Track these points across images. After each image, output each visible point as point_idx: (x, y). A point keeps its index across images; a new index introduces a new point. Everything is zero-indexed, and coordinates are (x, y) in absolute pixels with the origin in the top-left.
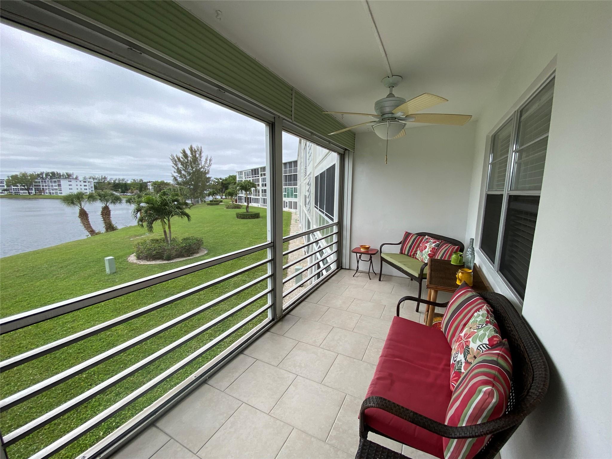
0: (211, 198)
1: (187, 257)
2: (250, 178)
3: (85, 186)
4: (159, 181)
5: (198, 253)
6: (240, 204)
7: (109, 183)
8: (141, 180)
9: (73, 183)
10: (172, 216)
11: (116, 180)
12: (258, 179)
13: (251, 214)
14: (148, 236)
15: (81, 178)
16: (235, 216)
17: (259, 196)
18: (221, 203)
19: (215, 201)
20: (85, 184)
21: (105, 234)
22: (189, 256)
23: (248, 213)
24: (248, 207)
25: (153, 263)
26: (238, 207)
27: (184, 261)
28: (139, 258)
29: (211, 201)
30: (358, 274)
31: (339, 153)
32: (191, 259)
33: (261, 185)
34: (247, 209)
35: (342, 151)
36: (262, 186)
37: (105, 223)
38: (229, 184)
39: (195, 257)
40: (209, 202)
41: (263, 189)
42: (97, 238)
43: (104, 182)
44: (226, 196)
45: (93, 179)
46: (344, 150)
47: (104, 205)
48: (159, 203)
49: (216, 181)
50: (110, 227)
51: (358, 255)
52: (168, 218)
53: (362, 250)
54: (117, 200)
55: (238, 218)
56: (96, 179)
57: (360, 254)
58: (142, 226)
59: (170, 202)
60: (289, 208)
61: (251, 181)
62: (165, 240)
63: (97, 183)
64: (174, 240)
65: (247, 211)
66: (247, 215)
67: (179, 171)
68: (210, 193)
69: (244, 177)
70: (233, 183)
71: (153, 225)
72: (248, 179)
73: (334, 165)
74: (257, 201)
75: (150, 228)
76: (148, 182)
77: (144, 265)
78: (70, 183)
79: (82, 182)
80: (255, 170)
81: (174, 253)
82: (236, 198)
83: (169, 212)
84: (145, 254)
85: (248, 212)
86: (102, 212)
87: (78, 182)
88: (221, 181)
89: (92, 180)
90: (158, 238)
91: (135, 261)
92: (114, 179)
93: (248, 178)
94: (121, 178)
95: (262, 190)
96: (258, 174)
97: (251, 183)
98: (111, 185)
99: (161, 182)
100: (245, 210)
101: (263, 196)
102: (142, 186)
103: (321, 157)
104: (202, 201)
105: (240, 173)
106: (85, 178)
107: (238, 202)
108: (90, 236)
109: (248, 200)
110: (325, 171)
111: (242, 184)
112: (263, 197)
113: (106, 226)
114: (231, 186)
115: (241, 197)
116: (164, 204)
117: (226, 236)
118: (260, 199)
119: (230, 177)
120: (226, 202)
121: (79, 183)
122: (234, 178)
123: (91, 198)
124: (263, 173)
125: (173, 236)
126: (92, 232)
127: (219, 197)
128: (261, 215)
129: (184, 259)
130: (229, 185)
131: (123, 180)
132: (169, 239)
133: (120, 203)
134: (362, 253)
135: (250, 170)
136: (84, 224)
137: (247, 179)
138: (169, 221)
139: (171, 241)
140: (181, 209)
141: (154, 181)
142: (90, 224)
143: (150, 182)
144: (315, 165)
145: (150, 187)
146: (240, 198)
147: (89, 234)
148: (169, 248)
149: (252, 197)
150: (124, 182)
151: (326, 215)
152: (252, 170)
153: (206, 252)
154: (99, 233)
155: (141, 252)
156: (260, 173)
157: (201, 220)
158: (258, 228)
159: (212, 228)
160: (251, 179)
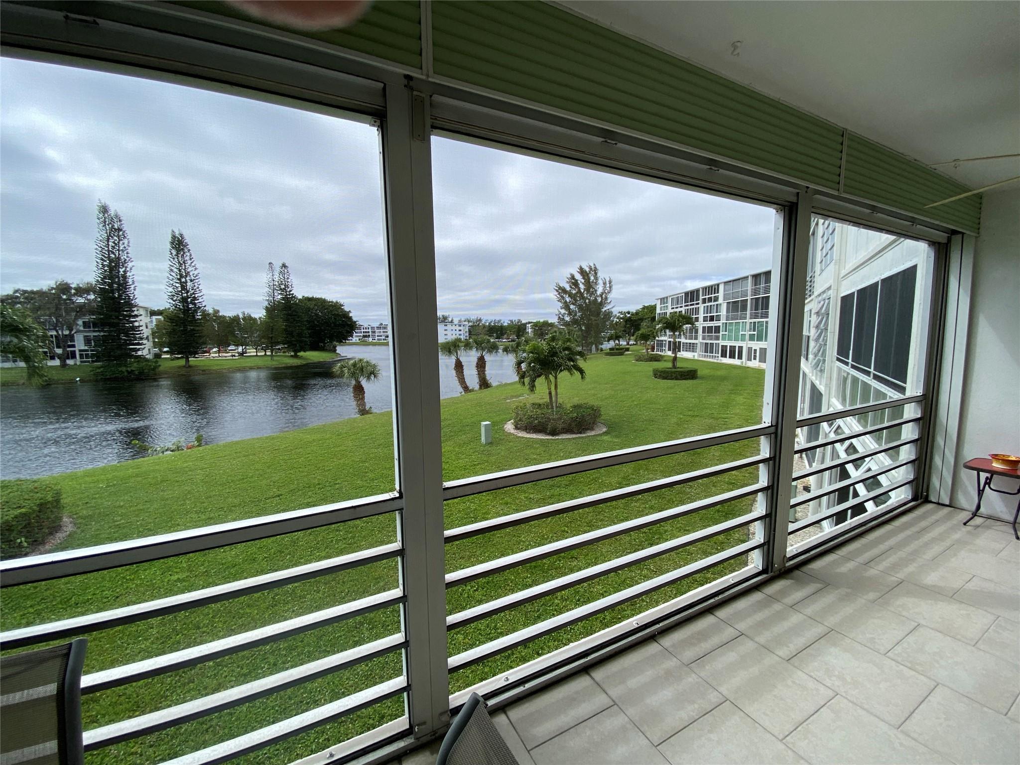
0: (612, 344)
1: (577, 433)
2: (681, 307)
3: (460, 330)
4: (542, 320)
5: (592, 429)
6: (659, 353)
7: (484, 326)
8: (519, 321)
9: (449, 327)
10: (561, 371)
11: (491, 322)
12: (697, 310)
13: (681, 372)
14: (528, 398)
15: (456, 321)
16: (652, 373)
17: (696, 338)
18: (627, 353)
19: (617, 349)
20: (460, 328)
21: (480, 391)
22: (580, 433)
23: (674, 370)
24: (675, 358)
25: (534, 436)
26: (657, 359)
27: (573, 439)
28: (517, 428)
29: (611, 349)
30: (978, 521)
31: (932, 243)
32: (582, 437)
33: (701, 319)
34: (674, 363)
35: (942, 237)
36: (704, 321)
37: (479, 377)
38: (642, 320)
39: (588, 434)
40: (608, 351)
41: (704, 325)
42: (470, 396)
43: (478, 325)
44: (636, 341)
45: (469, 321)
46: (947, 235)
47: (479, 355)
48: (546, 352)
49: (622, 316)
50: (484, 384)
51: (983, 476)
52: (556, 374)
53: (997, 465)
54: (493, 348)
55: (656, 377)
56: (471, 321)
57: (988, 475)
58: (524, 383)
59: (560, 352)
60: (760, 361)
61: (683, 312)
62: (549, 405)
63: (471, 326)
64: (560, 406)
65: (674, 366)
66: (672, 372)
67: (566, 306)
68: (611, 337)
69: (670, 307)
70: (648, 318)
71: (536, 383)
72: (678, 310)
73: (914, 268)
74: (691, 348)
75: (532, 388)
76: (526, 324)
77: (523, 437)
78: (446, 328)
79: (457, 326)
80: (692, 292)
81: (560, 425)
82: (652, 343)
83: (557, 365)
84: (525, 422)
85: (675, 368)
86: (477, 364)
87: (454, 326)
88: (628, 315)
89: (467, 323)
90: (541, 402)
91: (512, 431)
92: (489, 321)
93: (677, 308)
94: (498, 319)
95: (704, 328)
96: (698, 299)
97: (684, 317)
98: (486, 329)
99: (544, 322)
100: (670, 365)
101: (704, 339)
102: (520, 329)
103: (863, 255)
104: (597, 349)
105: (663, 300)
106: (460, 321)
107: (655, 350)
108: (463, 393)
109: (676, 347)
110: (877, 283)
111: (667, 318)
112: (705, 341)
113: (480, 381)
114: (645, 324)
115: (662, 341)
116: (553, 353)
117: (636, 405)
118: (699, 345)
119: (644, 308)
120: (638, 351)
121: (454, 328)
122: (652, 308)
123: (468, 346)
124: (707, 297)
125: (560, 401)
126: (466, 388)
127: (623, 343)
128: (699, 373)
129: (574, 436)
130: (642, 322)
131: (499, 321)
132: (554, 405)
133: (496, 352)
134: (993, 473)
135: (682, 293)
136: (458, 378)
137: (675, 310)
138: (556, 378)
139: (557, 407)
140: (573, 362)
141: (535, 321)
142: (464, 378)
143: (529, 323)
144: (843, 273)
145: (530, 330)
146: (661, 344)
147: (463, 391)
148: (554, 417)
149: (683, 340)
150: (500, 325)
151: (876, 377)
152: (686, 294)
153: (605, 430)
154: (472, 390)
155: (520, 420)
156: (701, 298)
157: (596, 378)
158: (693, 398)
159: (613, 393)
160: (683, 310)
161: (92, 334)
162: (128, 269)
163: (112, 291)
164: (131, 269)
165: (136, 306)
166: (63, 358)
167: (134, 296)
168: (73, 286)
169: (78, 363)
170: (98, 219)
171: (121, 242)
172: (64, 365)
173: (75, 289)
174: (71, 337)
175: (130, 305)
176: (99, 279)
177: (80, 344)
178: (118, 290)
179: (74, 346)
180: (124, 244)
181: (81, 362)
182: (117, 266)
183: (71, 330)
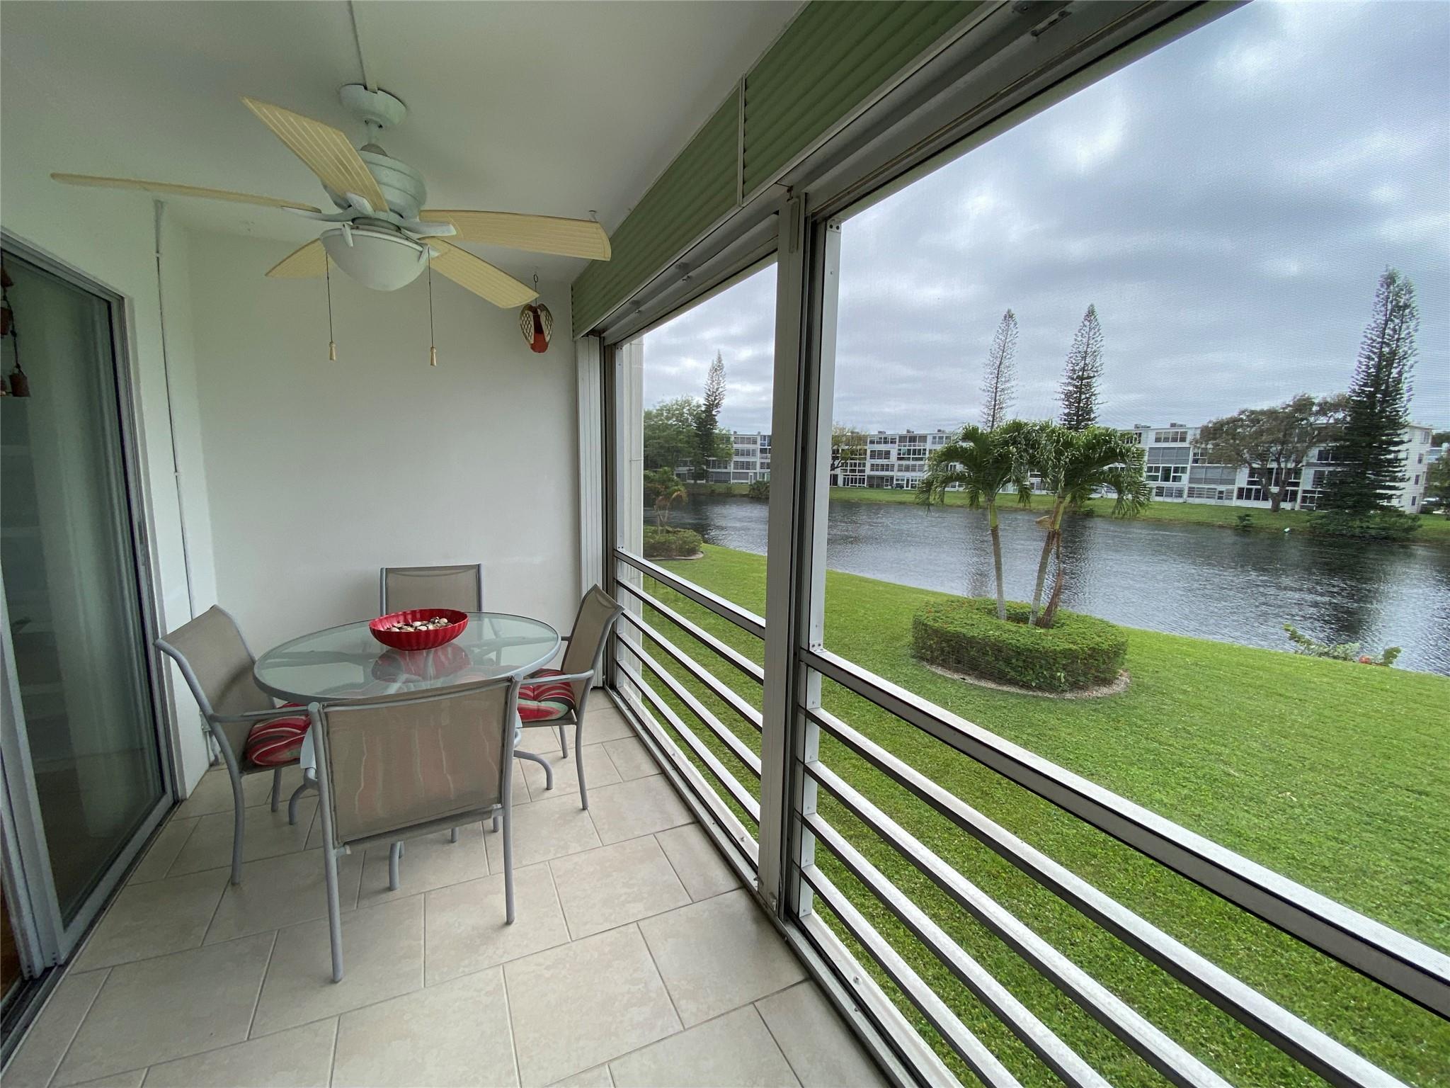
161: (1327, 470)
162: (1406, 368)
163: (1373, 406)
164: (1412, 367)
165: (1404, 426)
166: (1277, 500)
167: (1405, 411)
168: (1316, 401)
169: (1297, 508)
170: (1378, 296)
171: (1404, 326)
172: (1276, 508)
173: (1320, 405)
174: (1297, 472)
175: (1395, 424)
176: (1357, 388)
177: (1306, 481)
178: (1384, 401)
179: (1297, 484)
180: (1408, 328)
181: (1302, 507)
182: (1390, 365)
183: (1298, 462)
